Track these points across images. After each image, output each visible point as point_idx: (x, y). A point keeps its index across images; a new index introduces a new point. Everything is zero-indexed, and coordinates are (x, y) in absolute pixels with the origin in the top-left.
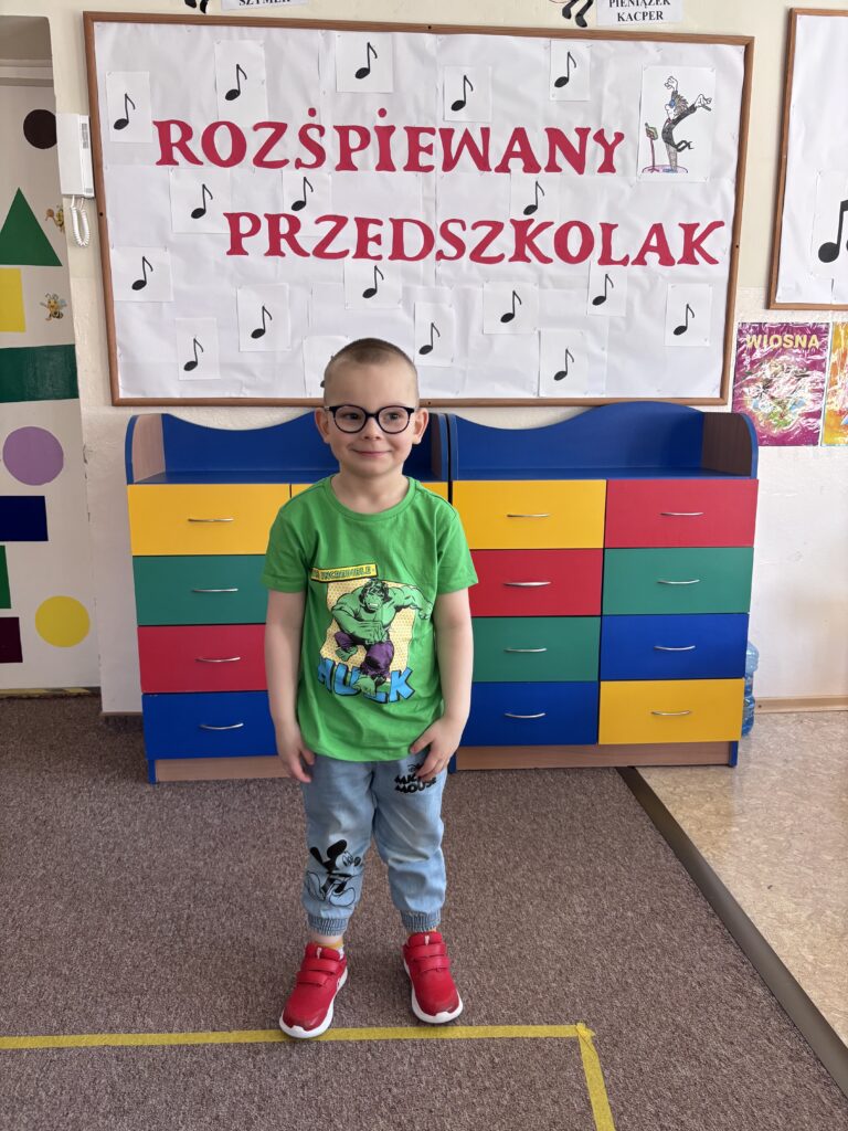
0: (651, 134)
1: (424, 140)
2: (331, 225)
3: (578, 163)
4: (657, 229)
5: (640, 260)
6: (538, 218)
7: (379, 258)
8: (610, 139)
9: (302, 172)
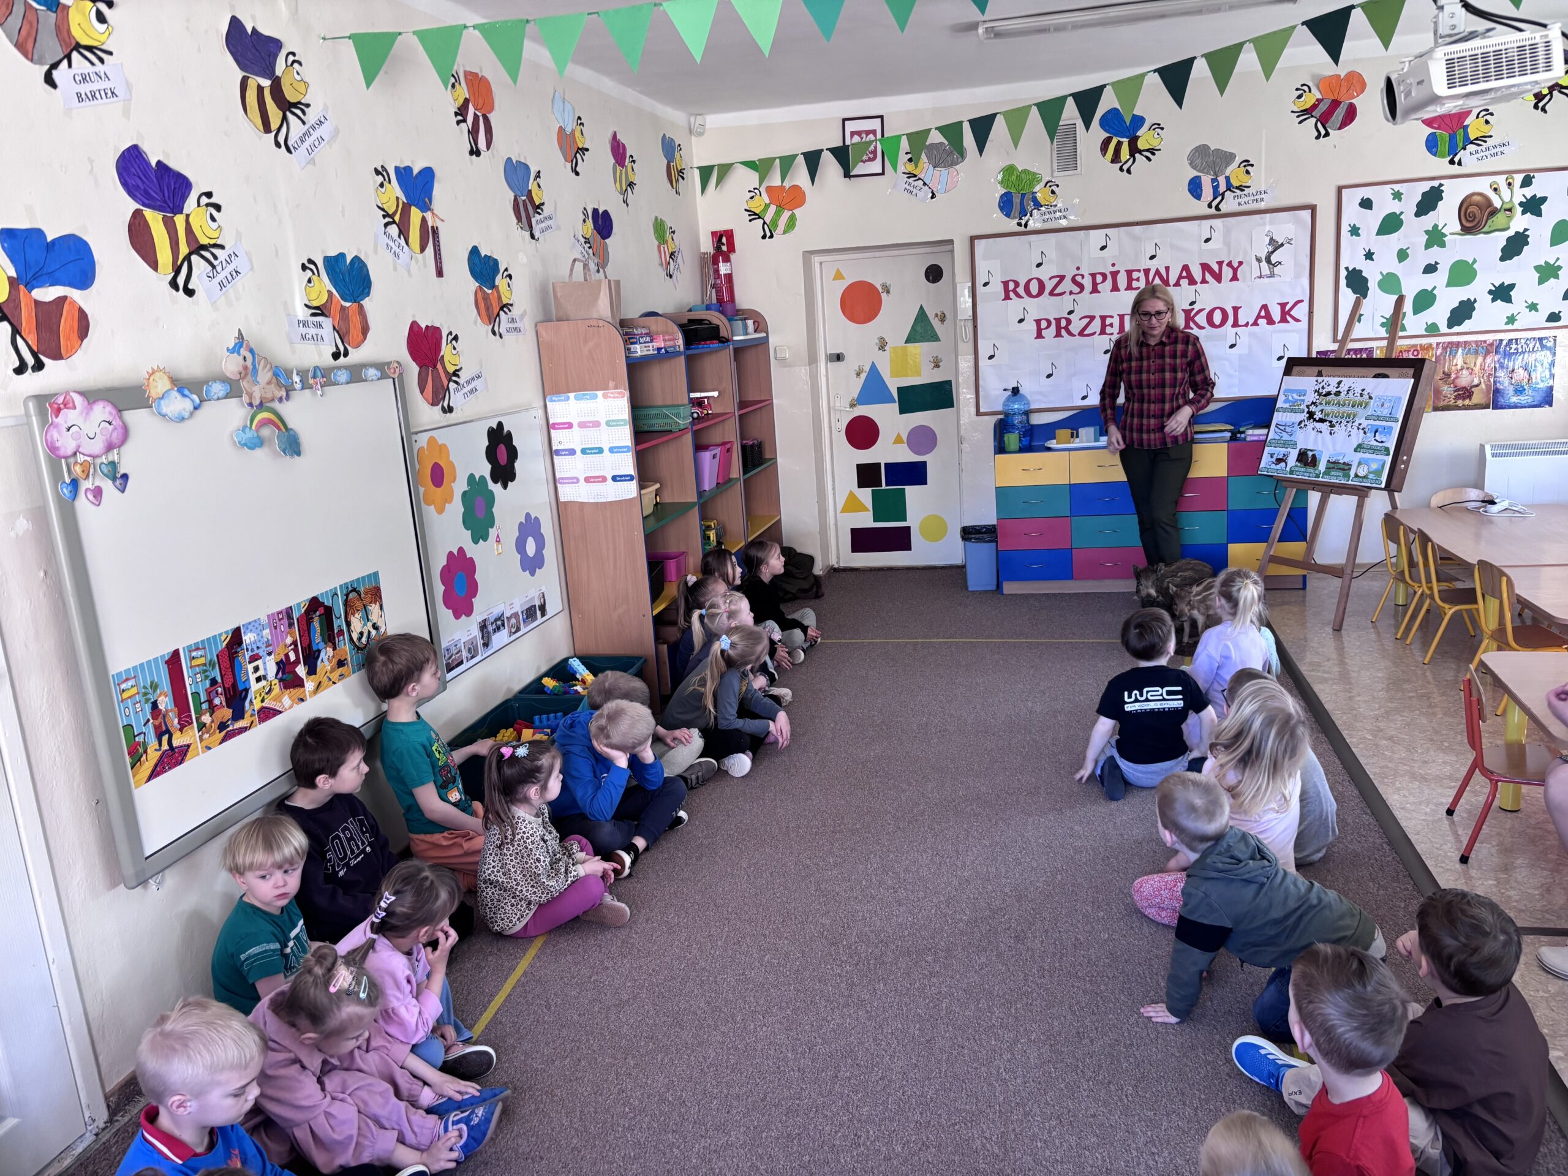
0: (1259, 260)
1: (1135, 275)
2: (1087, 320)
3: (1218, 278)
4: (1265, 307)
5: (1255, 323)
6: (1196, 307)
7: (1112, 334)
8: (1235, 265)
9: (1073, 296)
